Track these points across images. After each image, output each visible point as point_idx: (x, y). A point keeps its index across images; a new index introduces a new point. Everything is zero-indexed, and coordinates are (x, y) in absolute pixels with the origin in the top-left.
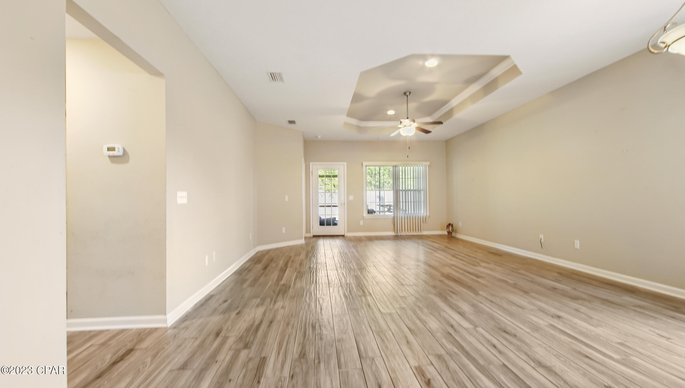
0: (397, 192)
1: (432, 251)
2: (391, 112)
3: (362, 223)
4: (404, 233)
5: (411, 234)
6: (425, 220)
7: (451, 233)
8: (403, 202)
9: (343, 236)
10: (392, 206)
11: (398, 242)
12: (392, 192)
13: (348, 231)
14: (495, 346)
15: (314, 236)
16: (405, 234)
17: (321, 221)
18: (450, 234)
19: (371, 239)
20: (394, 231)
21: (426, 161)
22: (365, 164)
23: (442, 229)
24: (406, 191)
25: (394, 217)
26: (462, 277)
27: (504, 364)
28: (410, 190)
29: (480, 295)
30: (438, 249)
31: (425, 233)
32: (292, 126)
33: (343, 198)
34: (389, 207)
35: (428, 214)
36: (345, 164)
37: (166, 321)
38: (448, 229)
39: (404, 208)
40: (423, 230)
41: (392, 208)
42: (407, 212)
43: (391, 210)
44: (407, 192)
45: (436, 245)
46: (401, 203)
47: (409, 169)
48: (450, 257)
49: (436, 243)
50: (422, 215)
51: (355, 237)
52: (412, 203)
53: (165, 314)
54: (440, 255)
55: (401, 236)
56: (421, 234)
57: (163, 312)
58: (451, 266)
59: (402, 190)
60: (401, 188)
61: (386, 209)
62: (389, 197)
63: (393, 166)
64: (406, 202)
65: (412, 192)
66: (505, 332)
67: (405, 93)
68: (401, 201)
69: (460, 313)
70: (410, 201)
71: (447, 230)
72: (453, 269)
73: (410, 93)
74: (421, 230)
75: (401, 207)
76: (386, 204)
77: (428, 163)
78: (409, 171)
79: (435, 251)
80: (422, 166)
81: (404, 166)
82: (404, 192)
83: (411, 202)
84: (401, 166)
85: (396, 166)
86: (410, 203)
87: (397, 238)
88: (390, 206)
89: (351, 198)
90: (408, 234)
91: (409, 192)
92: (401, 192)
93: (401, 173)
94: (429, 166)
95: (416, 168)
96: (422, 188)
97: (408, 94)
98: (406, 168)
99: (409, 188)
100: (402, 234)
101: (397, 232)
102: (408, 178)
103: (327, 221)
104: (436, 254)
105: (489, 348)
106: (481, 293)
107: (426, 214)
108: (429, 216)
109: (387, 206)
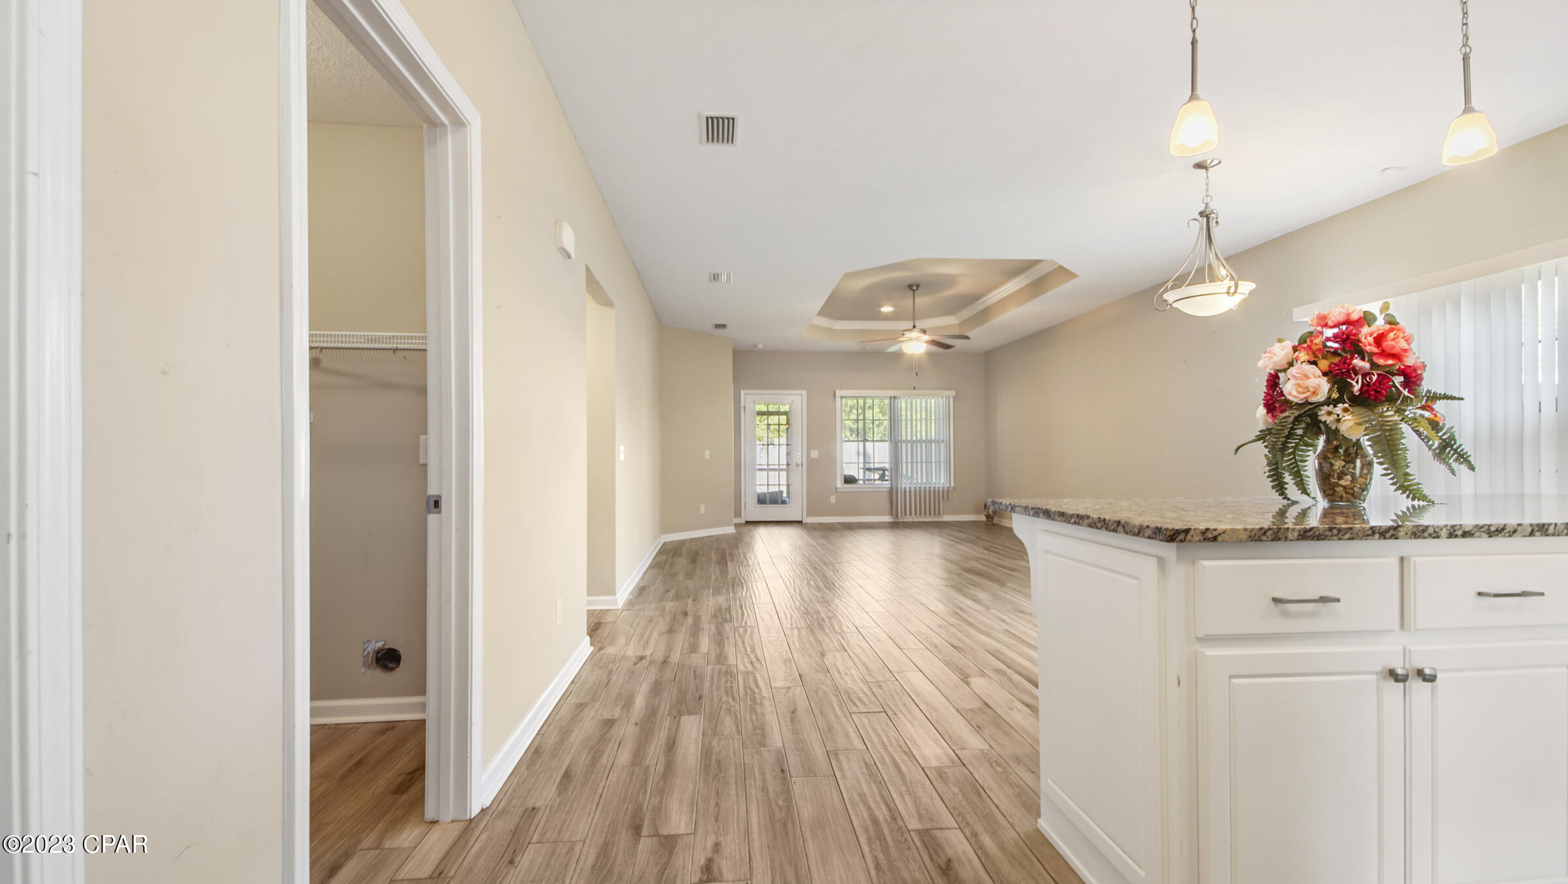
0: (895, 444)
1: (954, 543)
2: (887, 309)
3: (833, 499)
4: (908, 519)
5: (921, 520)
6: (946, 494)
7: (993, 518)
8: (907, 463)
9: (800, 522)
10: (888, 470)
11: (899, 532)
12: (887, 445)
13: (808, 515)
14: (1003, 621)
15: (748, 523)
16: (911, 520)
17: (760, 497)
18: (990, 519)
19: (850, 527)
20: (891, 514)
21: (950, 389)
22: (839, 393)
23: (977, 512)
24: (912, 442)
25: (891, 488)
26: (990, 571)
27: (1007, 630)
28: (921, 441)
29: (1007, 586)
30: (965, 541)
31: (947, 518)
32: (720, 331)
33: (799, 454)
34: (882, 472)
35: (952, 485)
36: (804, 392)
37: (616, 602)
38: (987, 510)
39: (910, 474)
40: (944, 514)
41: (887, 473)
42: (915, 481)
43: (886, 478)
44: (915, 444)
45: (962, 535)
46: (904, 465)
47: (919, 402)
48: (981, 550)
49: (964, 532)
50: (941, 486)
51: (821, 524)
52: (924, 465)
53: (614, 594)
54: (964, 548)
55: (903, 522)
56: (940, 520)
57: (612, 592)
58: (978, 560)
59: (907, 442)
60: (904, 438)
61: (877, 476)
62: (881, 454)
63: (891, 398)
64: (912, 463)
65: (924, 445)
66: (1021, 612)
67: (910, 287)
68: (904, 460)
69: (974, 600)
70: (919, 460)
71: (985, 513)
72: (980, 563)
73: (918, 286)
74: (939, 514)
75: (904, 472)
76: (877, 466)
77: (953, 393)
78: (918, 405)
79: (959, 543)
80: (942, 398)
81: (909, 398)
82: (909, 445)
83: (922, 462)
84: (904, 398)
85: (895, 398)
86: (919, 465)
87: (896, 525)
88: (884, 470)
89: (815, 454)
90: (916, 520)
91: (919, 444)
92: (904, 445)
93: (904, 413)
94: (954, 398)
95: (930, 402)
96: (942, 438)
97: (915, 288)
98: (914, 401)
99: (919, 438)
100: (906, 520)
101: (897, 517)
102: (916, 420)
103: (771, 497)
104: (960, 547)
105: (997, 622)
106: (1008, 585)
107: (948, 485)
108: (954, 488)
109: (878, 469)
